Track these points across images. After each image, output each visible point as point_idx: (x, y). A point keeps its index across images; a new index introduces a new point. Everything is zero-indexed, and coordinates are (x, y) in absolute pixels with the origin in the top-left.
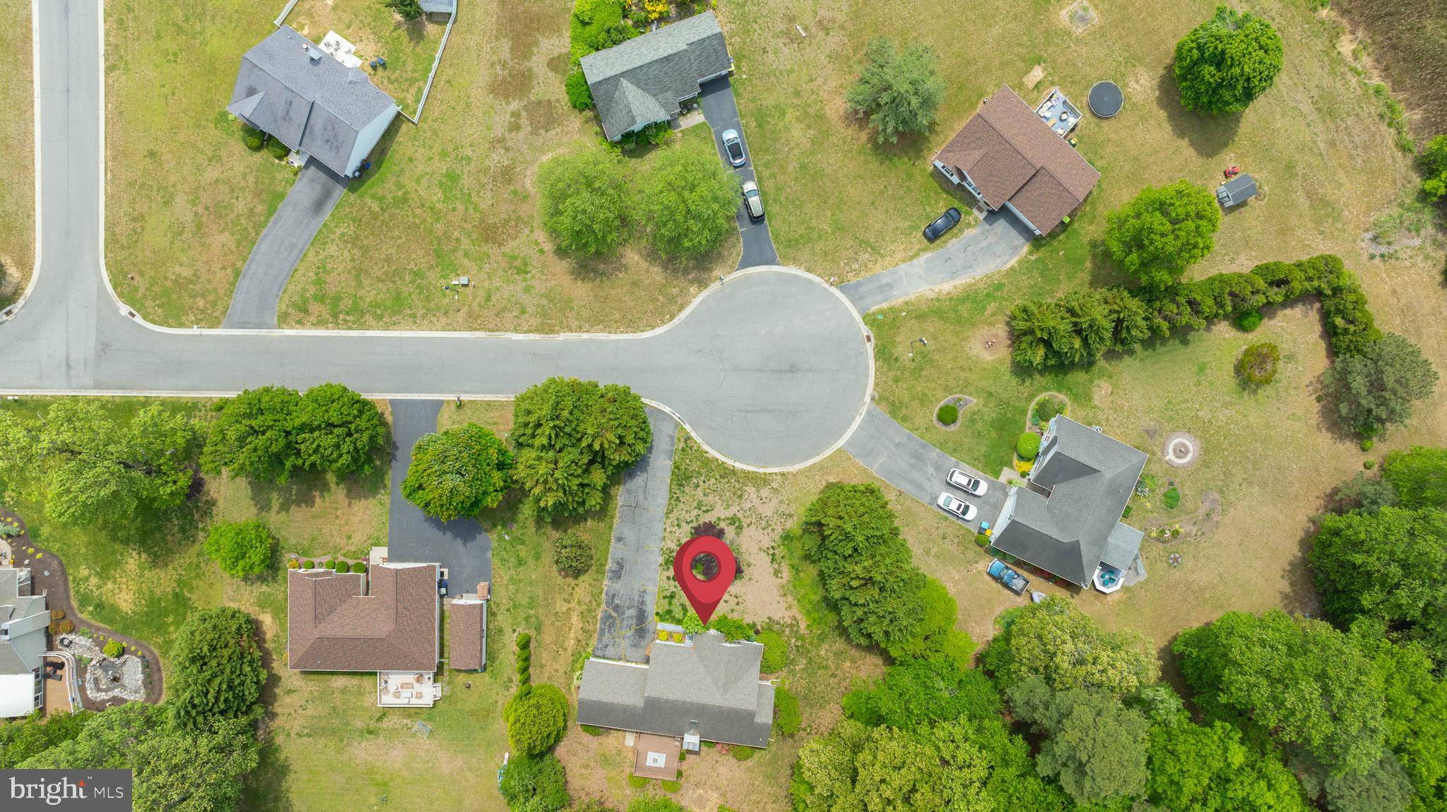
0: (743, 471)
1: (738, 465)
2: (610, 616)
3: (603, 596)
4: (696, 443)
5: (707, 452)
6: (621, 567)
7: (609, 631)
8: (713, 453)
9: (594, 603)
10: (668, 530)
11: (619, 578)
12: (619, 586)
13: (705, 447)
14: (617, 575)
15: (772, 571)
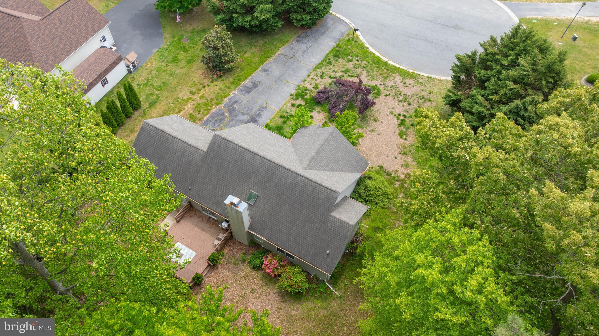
0: (394, 66)
1: (391, 63)
3: (226, 99)
4: (360, 41)
5: (367, 48)
10: (311, 77)
11: (249, 92)
13: (367, 45)
14: (248, 90)
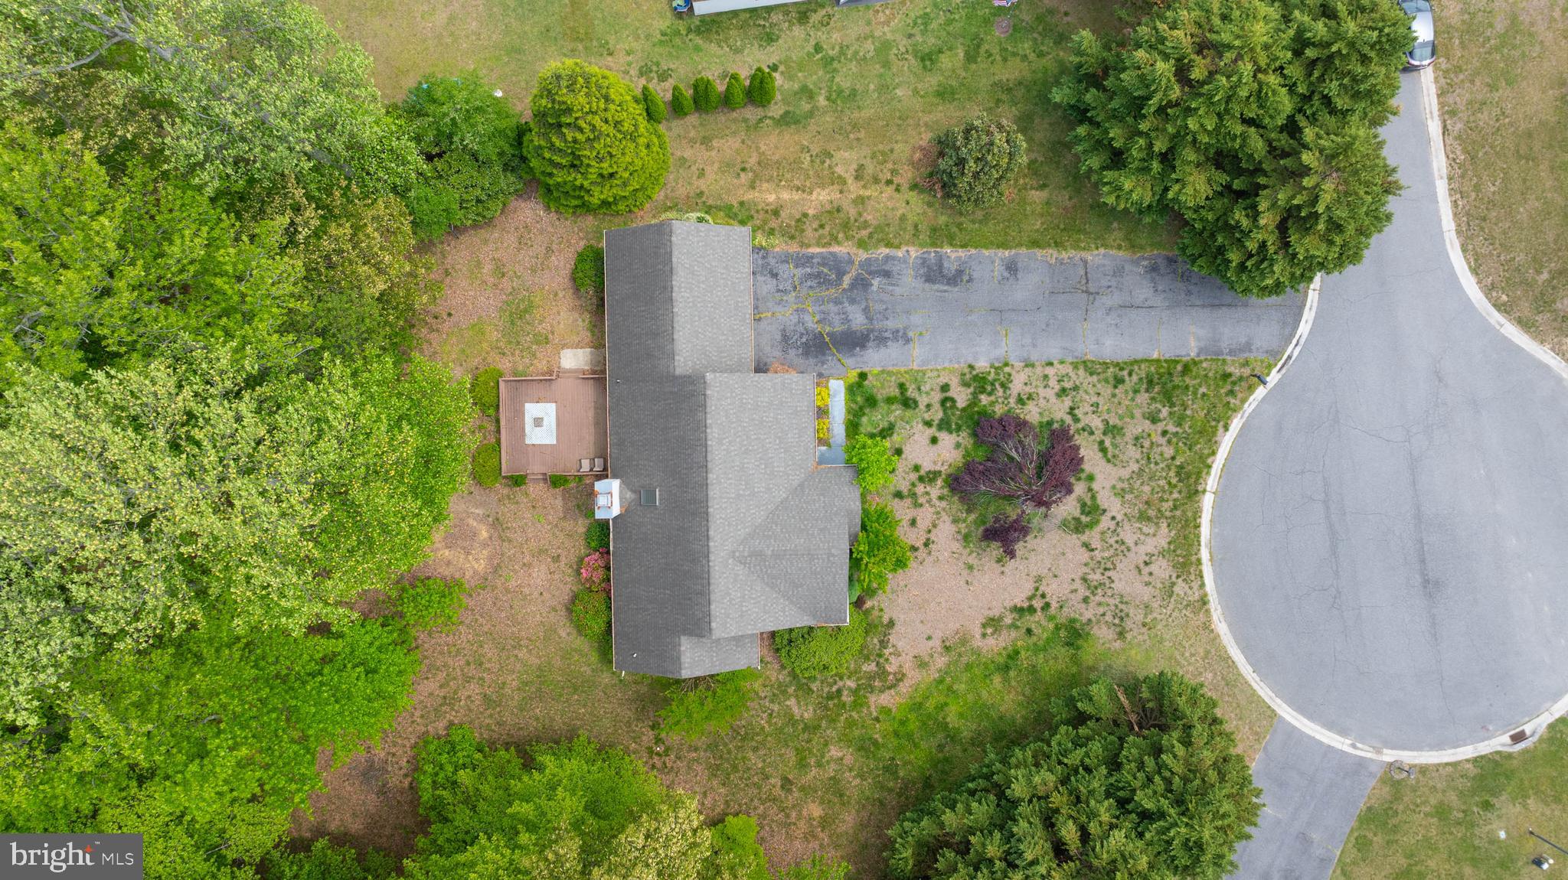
0: (1197, 514)
1: (1207, 501)
2: (841, 274)
4: (1244, 401)
5: (1226, 428)
6: (956, 278)
7: (810, 276)
8: (1226, 442)
9: (864, 233)
10: (1050, 371)
11: (929, 279)
12: (909, 282)
13: (1236, 424)
15: (995, 613)
